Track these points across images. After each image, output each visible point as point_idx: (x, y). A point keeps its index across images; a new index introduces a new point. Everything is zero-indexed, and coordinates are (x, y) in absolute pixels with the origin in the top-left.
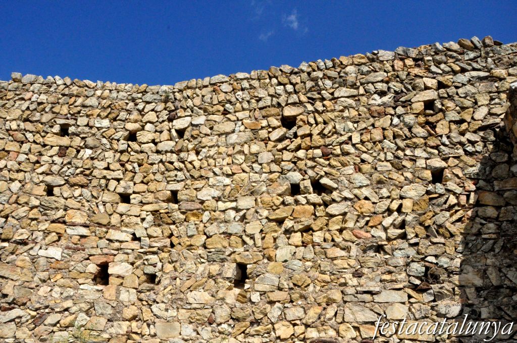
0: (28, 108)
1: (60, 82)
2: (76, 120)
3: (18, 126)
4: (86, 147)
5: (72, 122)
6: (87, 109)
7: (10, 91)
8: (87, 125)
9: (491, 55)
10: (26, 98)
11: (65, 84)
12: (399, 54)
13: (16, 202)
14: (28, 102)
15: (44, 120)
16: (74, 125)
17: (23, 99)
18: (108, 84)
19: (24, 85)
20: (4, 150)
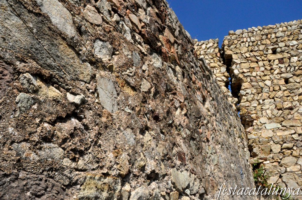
0: (249, 45)
1: (256, 29)
2: (278, 45)
3: (250, 55)
4: (292, 56)
6: (280, 38)
7: (234, 40)
8: (286, 46)
11: (259, 30)
13: (274, 90)
14: (247, 43)
15: (261, 49)
16: (278, 47)
17: (243, 42)
19: (239, 35)
20: (250, 67)
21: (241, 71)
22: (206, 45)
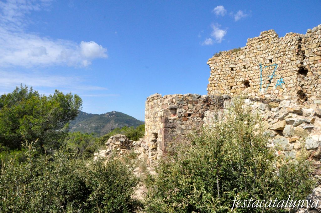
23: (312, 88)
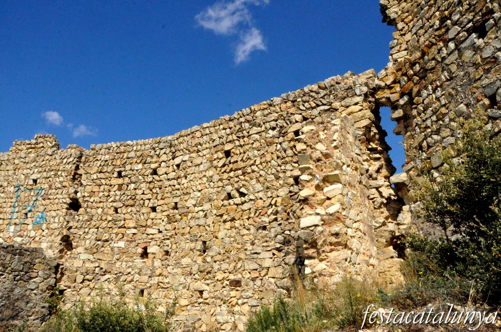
0: (100, 165)
1: (114, 146)
2: (125, 167)
3: (97, 176)
4: (132, 182)
5: (122, 169)
6: (130, 160)
7: (91, 156)
8: (131, 170)
9: (333, 92)
10: (99, 159)
11: (117, 146)
12: (284, 99)
13: (101, 220)
14: (100, 161)
15: (109, 171)
16: (124, 171)
17: (97, 160)
18: (139, 142)
19: (97, 151)
20: (92, 191)
21: (83, 194)
22: (68, 159)
23: (81, 233)
